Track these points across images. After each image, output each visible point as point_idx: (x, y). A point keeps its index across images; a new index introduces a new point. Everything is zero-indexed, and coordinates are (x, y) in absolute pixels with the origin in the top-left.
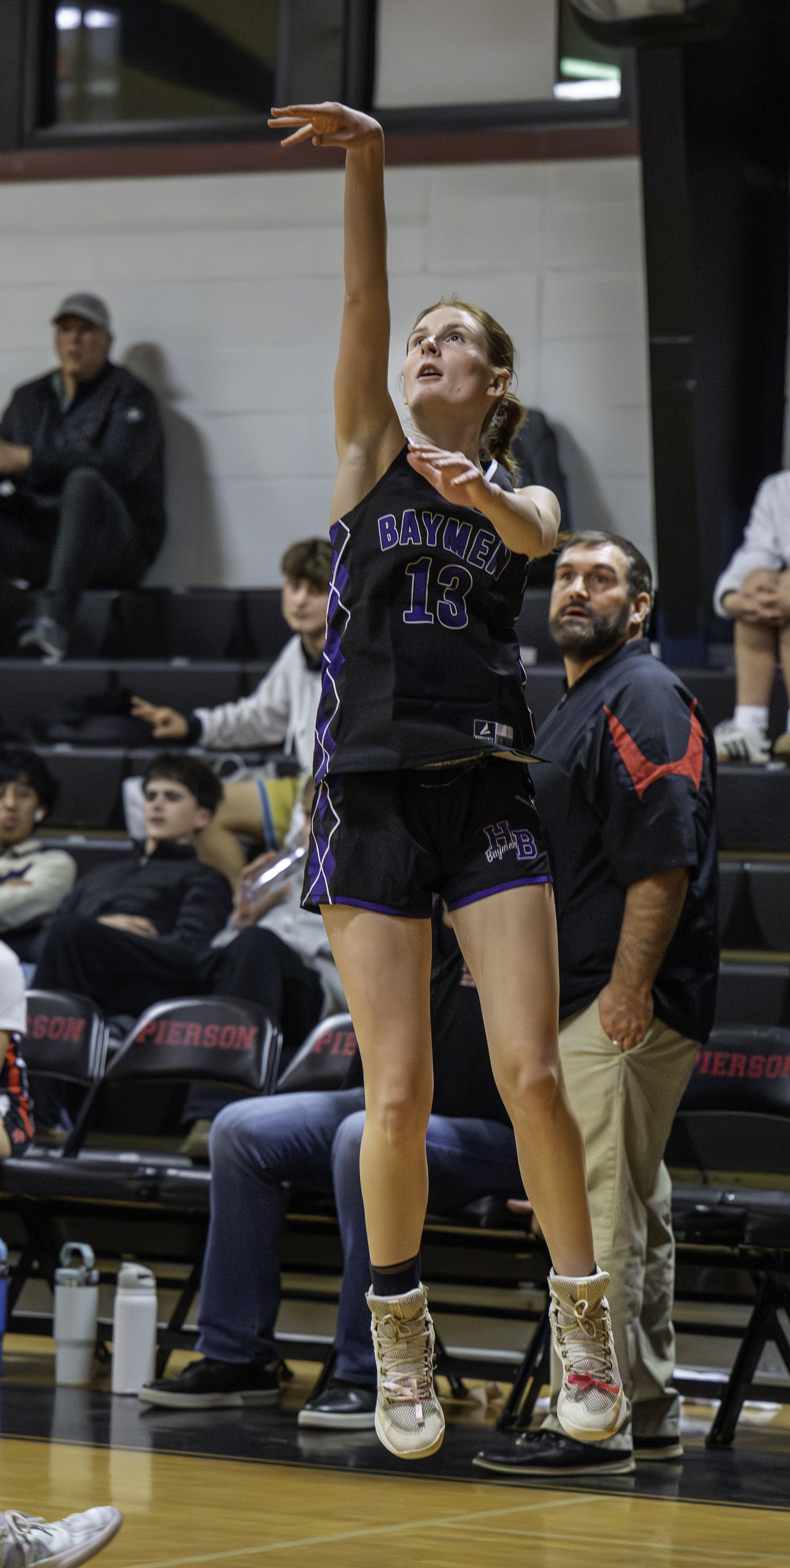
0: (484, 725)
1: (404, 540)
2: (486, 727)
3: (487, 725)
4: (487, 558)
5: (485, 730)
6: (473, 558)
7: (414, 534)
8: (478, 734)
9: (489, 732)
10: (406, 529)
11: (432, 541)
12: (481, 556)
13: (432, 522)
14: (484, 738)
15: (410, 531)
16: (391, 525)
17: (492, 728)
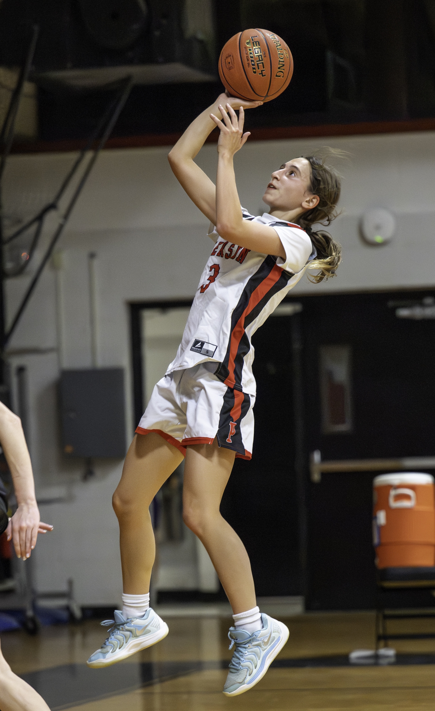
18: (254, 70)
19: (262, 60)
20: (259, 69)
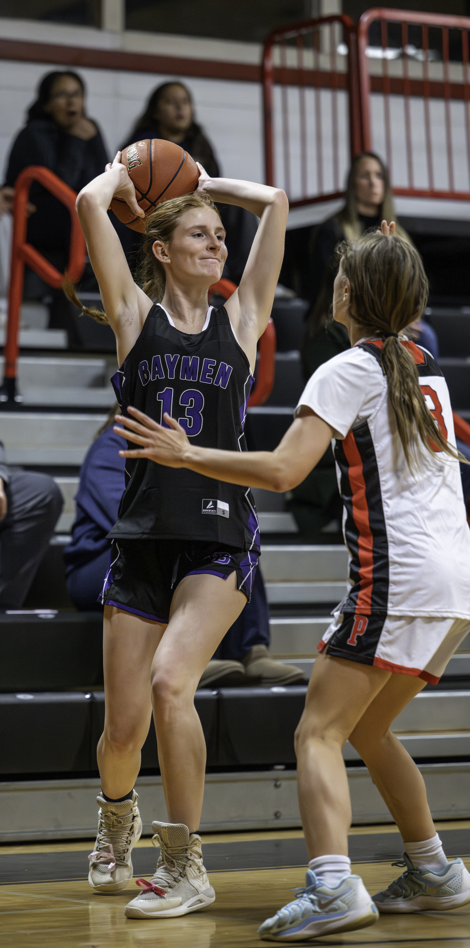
0: (209, 502)
1: (154, 378)
2: (211, 503)
3: (211, 501)
4: (213, 376)
5: (210, 505)
6: (204, 378)
7: (159, 372)
8: (205, 508)
9: (213, 506)
10: (154, 369)
11: (171, 376)
12: (209, 376)
13: (172, 360)
14: (210, 511)
15: (157, 370)
16: (146, 368)
17: (215, 504)
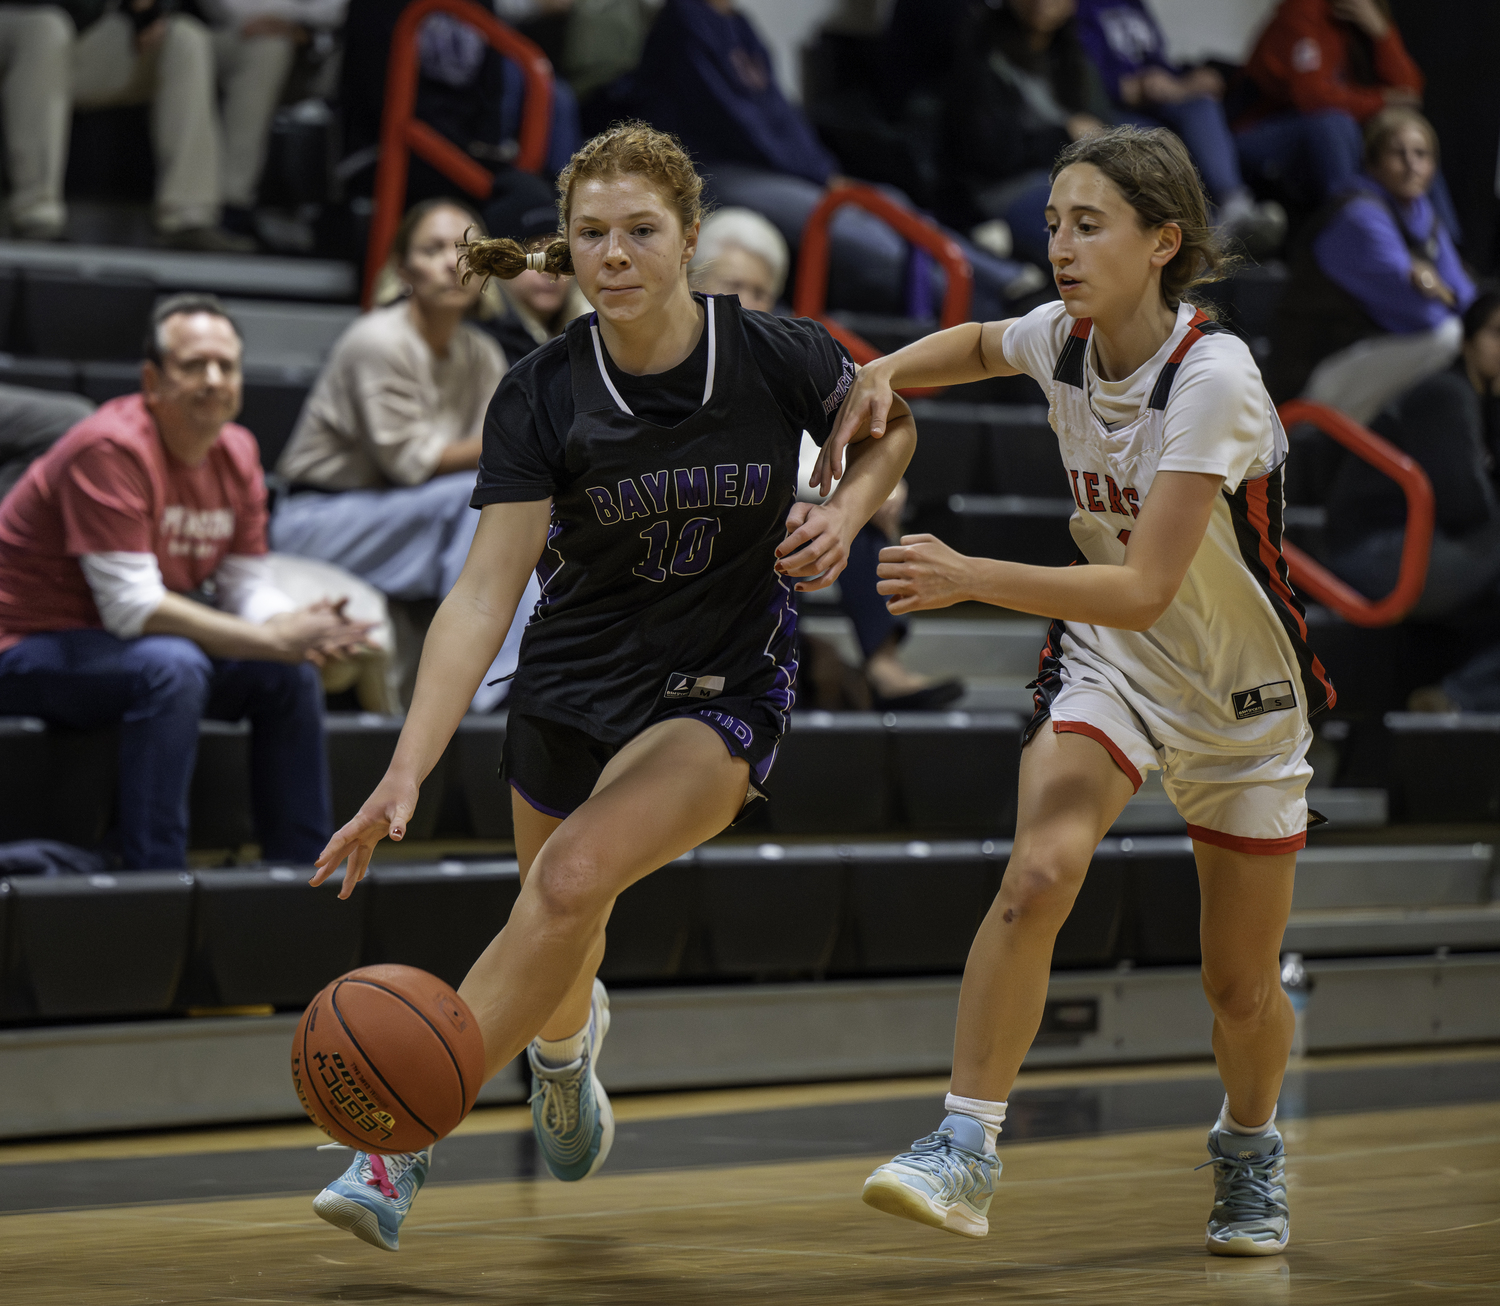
18: (338, 1061)
19: (333, 1092)
20: (331, 1068)
